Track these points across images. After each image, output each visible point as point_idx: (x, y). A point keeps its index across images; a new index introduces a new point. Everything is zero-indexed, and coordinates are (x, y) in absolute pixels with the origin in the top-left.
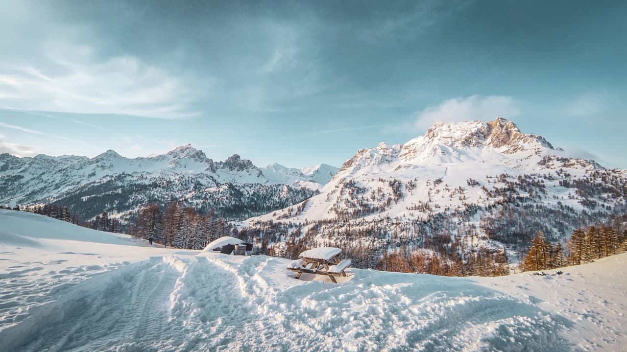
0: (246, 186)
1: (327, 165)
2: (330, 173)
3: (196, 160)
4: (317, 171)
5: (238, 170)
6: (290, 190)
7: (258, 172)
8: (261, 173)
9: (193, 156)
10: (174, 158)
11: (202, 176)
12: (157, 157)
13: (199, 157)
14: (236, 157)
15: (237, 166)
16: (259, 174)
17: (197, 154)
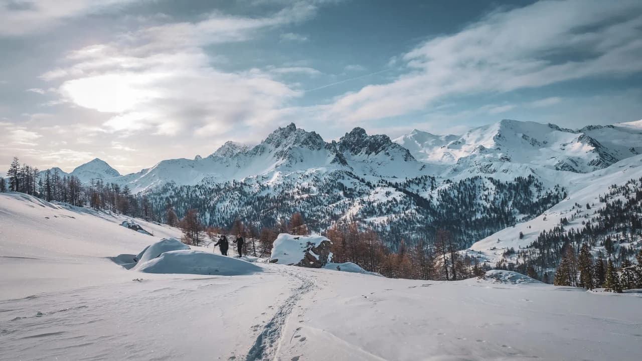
0: (411, 184)
1: (510, 121)
2: (524, 136)
3: (312, 148)
4: (500, 136)
5: (368, 153)
6: (499, 186)
7: (404, 154)
8: (409, 154)
9: (306, 143)
10: (276, 147)
11: (341, 174)
12: (254, 150)
13: (314, 142)
14: (359, 132)
15: (363, 146)
16: (406, 155)
17: (310, 137)
